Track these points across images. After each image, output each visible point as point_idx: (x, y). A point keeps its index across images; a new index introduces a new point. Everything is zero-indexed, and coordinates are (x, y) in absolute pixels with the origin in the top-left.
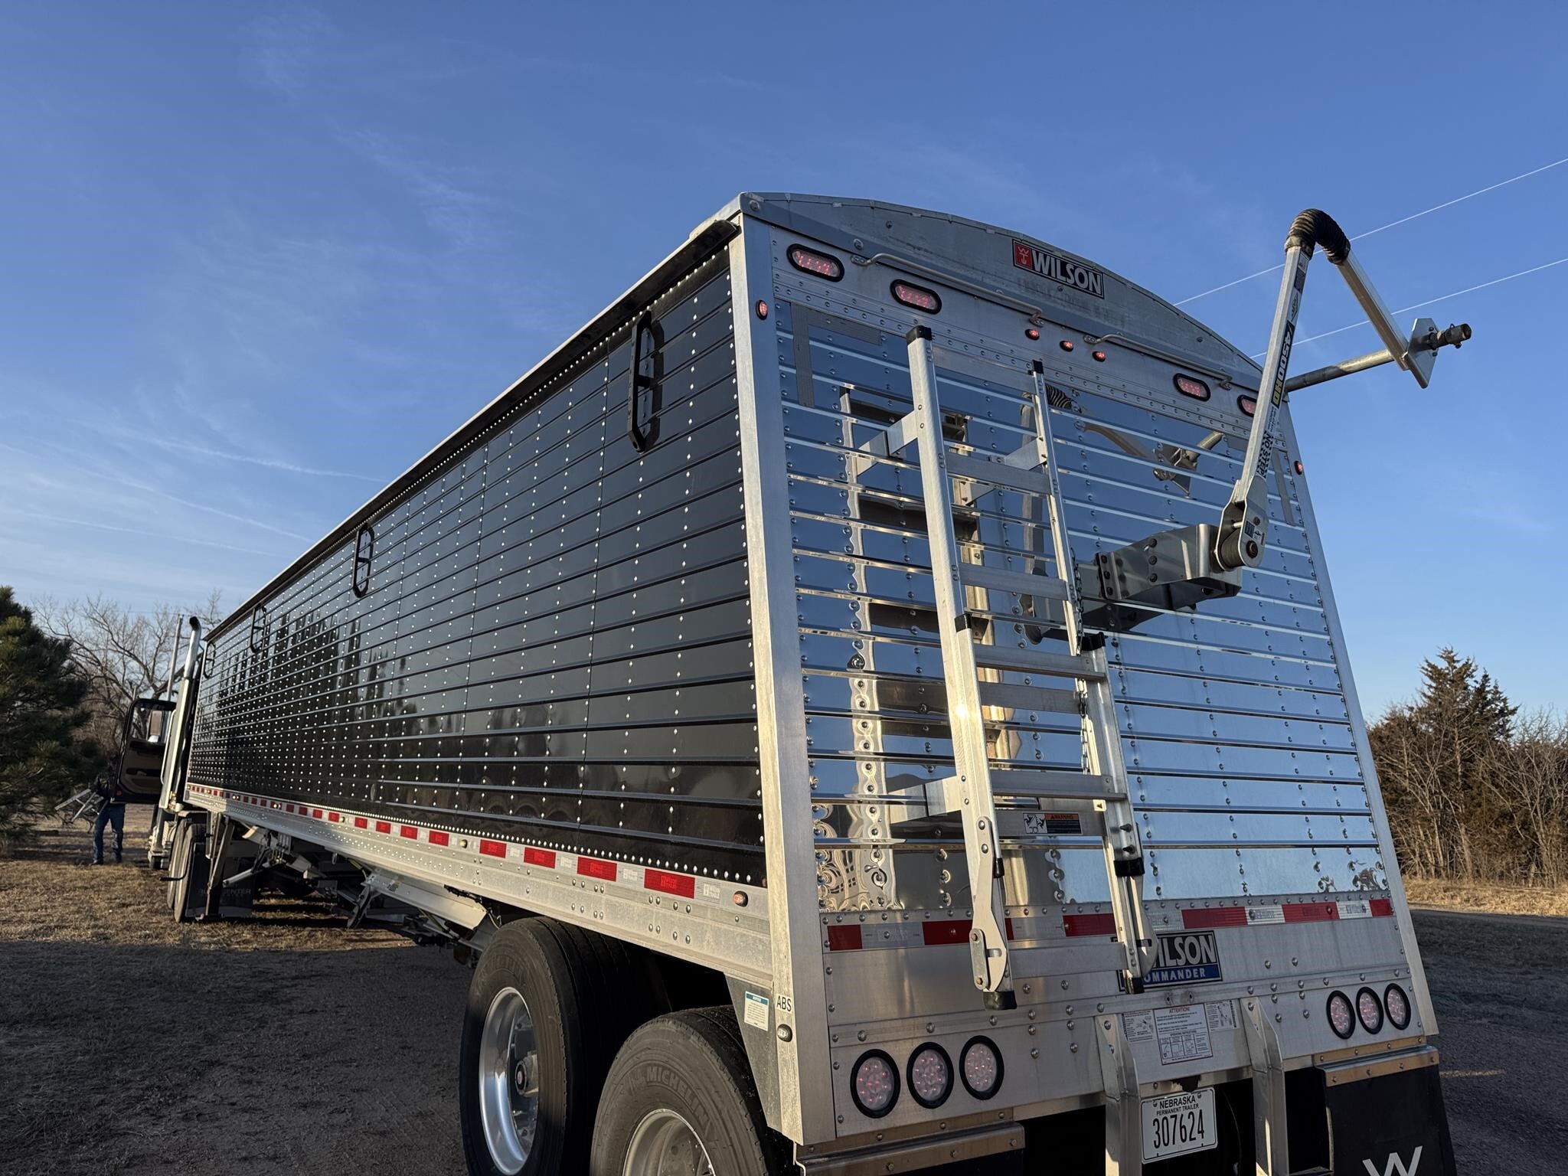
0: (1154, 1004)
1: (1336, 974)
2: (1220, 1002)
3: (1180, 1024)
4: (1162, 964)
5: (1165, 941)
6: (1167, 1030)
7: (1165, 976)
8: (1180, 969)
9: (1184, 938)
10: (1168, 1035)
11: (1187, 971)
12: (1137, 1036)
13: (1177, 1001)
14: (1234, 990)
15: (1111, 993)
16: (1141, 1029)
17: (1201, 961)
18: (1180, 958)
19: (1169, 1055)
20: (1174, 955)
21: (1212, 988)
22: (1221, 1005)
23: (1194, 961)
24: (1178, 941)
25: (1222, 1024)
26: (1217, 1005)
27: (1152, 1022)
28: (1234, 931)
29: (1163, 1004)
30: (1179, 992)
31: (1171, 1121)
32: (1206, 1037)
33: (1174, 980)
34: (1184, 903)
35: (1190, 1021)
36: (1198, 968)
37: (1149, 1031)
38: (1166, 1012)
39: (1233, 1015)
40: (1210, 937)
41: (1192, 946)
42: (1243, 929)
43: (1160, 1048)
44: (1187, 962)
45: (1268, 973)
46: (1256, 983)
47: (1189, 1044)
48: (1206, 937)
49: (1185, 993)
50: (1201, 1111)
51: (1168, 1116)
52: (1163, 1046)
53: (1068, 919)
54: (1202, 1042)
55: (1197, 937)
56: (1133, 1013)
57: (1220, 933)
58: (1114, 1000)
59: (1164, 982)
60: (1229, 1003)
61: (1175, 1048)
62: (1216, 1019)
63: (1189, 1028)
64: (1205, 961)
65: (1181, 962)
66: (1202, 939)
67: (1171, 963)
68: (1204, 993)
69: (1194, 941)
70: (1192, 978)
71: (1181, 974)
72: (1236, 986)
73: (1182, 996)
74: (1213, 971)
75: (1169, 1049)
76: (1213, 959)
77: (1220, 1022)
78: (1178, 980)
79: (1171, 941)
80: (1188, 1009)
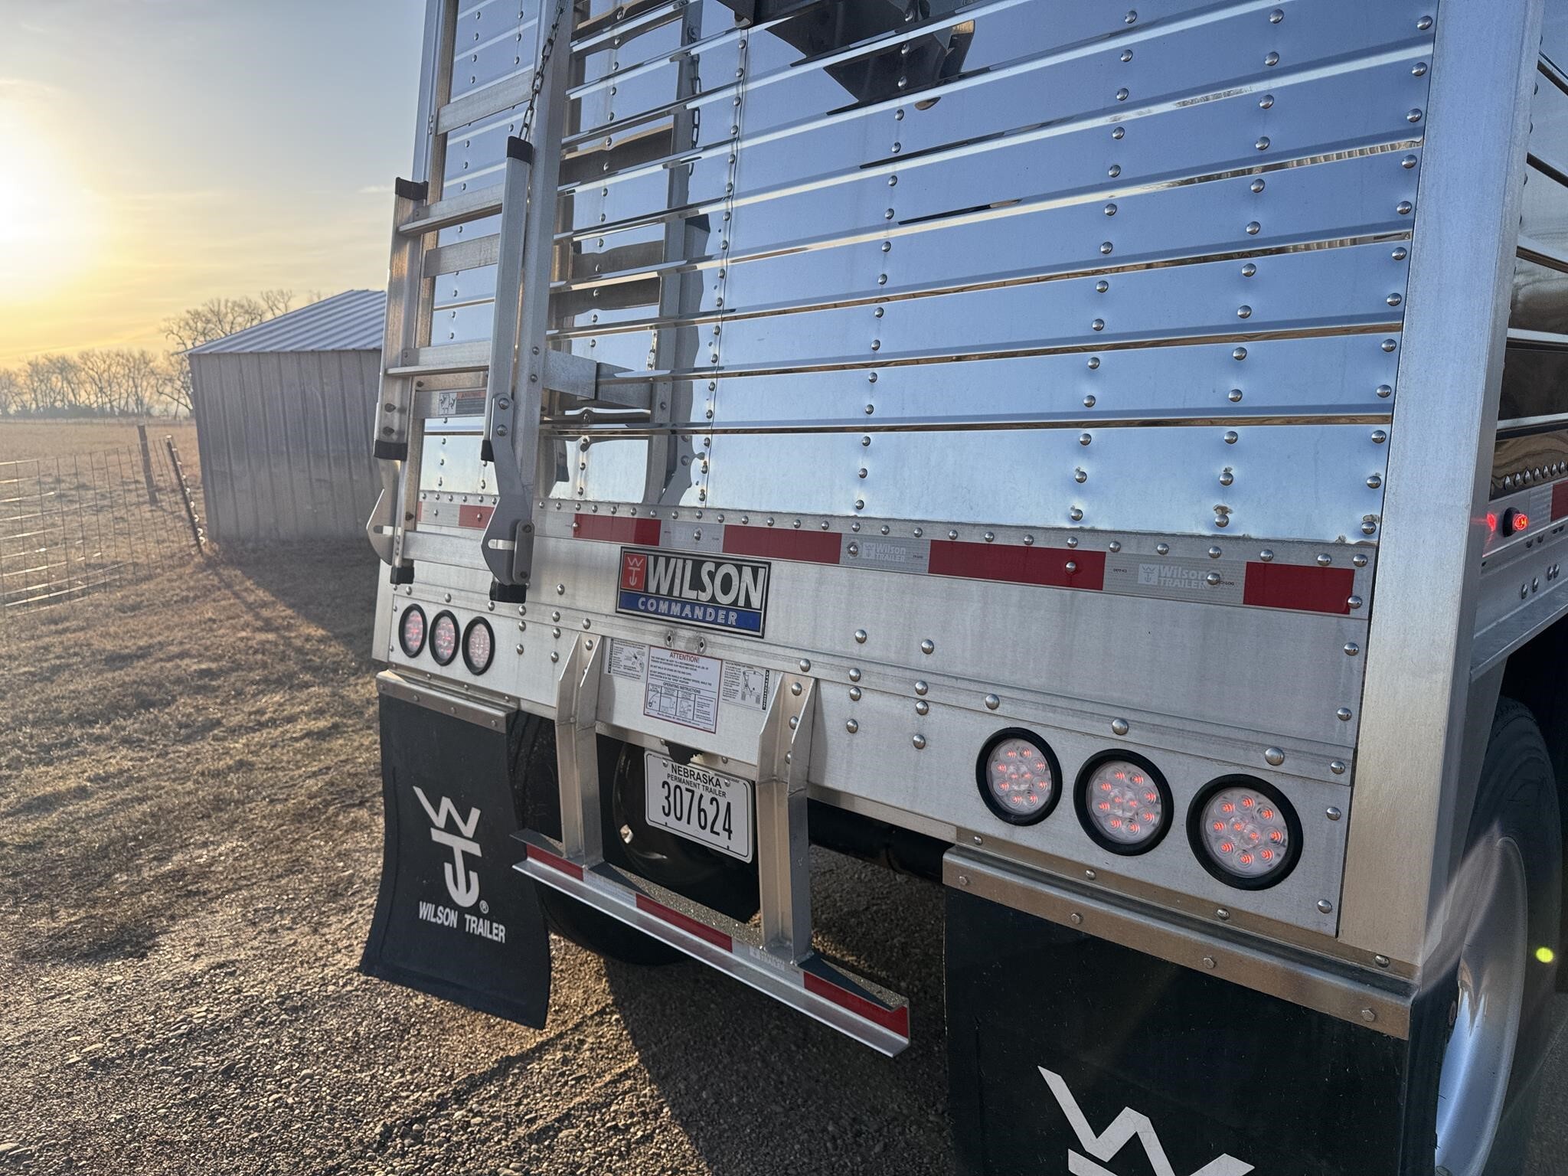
0: (649, 639)
1: (1029, 697)
2: (750, 667)
3: (681, 675)
4: (676, 593)
5: (689, 564)
6: (660, 675)
7: (676, 609)
8: (700, 605)
9: (718, 565)
10: (661, 683)
11: (710, 610)
12: (622, 669)
13: (680, 645)
14: (775, 656)
15: (606, 611)
16: (629, 664)
17: (735, 602)
18: (704, 590)
19: (655, 706)
20: (697, 584)
21: (738, 643)
22: (750, 673)
23: (725, 600)
24: (709, 566)
25: (743, 697)
26: (743, 669)
27: (645, 660)
28: (809, 571)
29: (662, 642)
30: (685, 633)
31: (687, 796)
32: (713, 704)
33: (686, 618)
34: (733, 516)
35: (694, 675)
36: (728, 610)
37: (638, 669)
38: (666, 654)
39: (766, 692)
40: (761, 572)
41: (727, 579)
42: (830, 570)
43: (646, 696)
44: (713, 599)
45: (856, 649)
46: (820, 658)
47: (685, 704)
48: (755, 572)
49: (695, 639)
50: (729, 804)
51: (683, 786)
52: (651, 694)
53: (579, 518)
54: (705, 709)
55: (739, 568)
56: (625, 642)
57: (782, 568)
58: (603, 619)
59: (673, 616)
60: (764, 672)
61: (665, 702)
62: (734, 687)
63: (691, 684)
64: (741, 602)
65: (704, 597)
66: (747, 572)
67: (690, 595)
68: (722, 646)
69: (733, 572)
70: (714, 622)
71: (699, 613)
72: (780, 651)
73: (689, 640)
74: (751, 621)
75: (657, 699)
76: (756, 602)
77: (740, 695)
78: (692, 619)
79: (698, 565)
80: (696, 660)
